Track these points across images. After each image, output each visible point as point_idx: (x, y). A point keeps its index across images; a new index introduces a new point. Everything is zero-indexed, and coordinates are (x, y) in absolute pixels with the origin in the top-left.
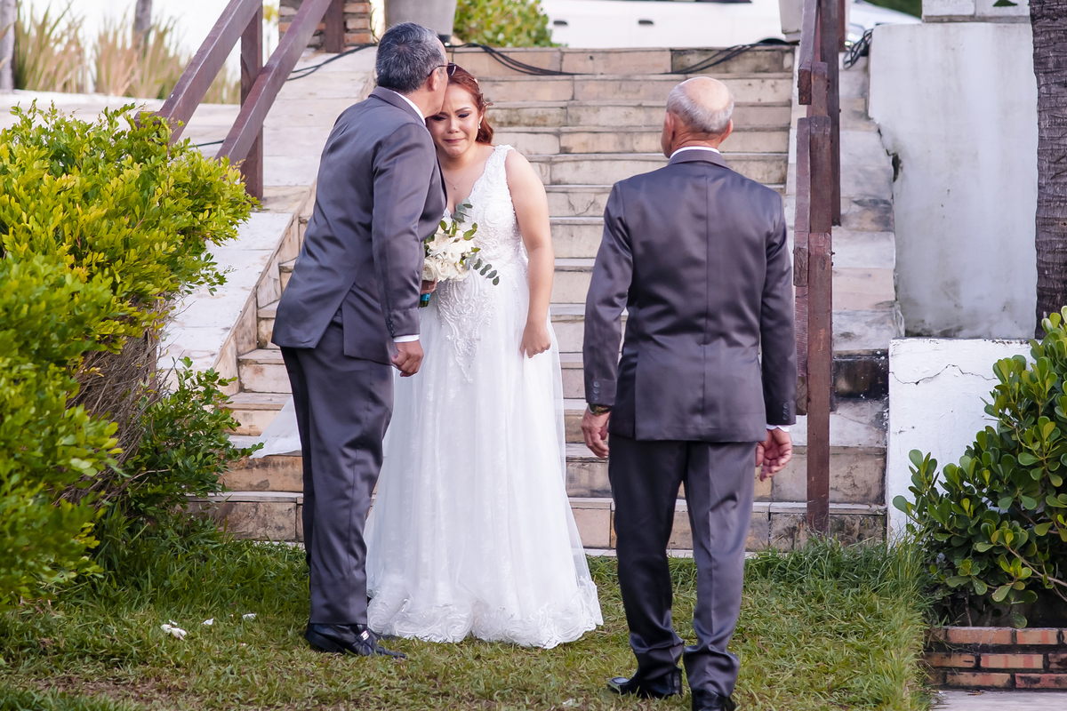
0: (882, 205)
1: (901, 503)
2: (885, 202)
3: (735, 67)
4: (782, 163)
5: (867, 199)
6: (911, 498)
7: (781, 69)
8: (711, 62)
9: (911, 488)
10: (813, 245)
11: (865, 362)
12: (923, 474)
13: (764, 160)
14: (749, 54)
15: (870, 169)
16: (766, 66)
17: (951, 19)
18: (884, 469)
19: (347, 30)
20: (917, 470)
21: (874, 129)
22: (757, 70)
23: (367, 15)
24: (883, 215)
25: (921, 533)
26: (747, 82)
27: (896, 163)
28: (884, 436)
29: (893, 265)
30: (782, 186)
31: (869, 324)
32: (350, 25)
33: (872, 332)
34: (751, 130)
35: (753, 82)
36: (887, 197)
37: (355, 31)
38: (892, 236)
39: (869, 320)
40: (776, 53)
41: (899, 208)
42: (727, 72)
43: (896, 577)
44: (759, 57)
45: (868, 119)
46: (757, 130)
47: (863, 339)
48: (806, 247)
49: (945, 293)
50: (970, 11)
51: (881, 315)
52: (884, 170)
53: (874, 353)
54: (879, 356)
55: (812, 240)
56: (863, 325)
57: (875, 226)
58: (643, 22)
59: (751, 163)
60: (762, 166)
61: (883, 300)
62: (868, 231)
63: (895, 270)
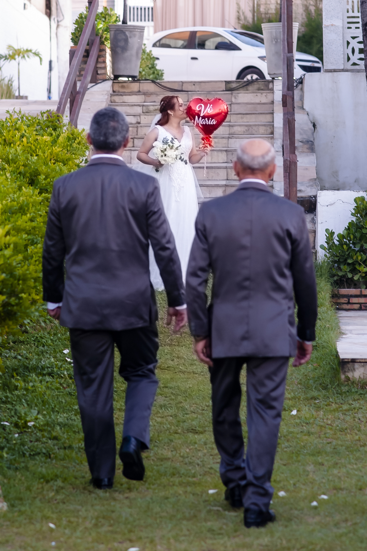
0: (310, 143)
1: (322, 247)
2: (311, 141)
3: (250, 88)
4: (272, 127)
5: (304, 140)
6: (326, 245)
7: (268, 89)
8: (241, 86)
9: (326, 242)
10: (291, 158)
11: (307, 200)
12: (330, 237)
13: (264, 125)
14: (256, 83)
15: (305, 129)
16: (262, 88)
17: (335, 71)
18: (315, 237)
19: (98, 74)
20: (328, 235)
21: (306, 113)
22: (259, 89)
23: (105, 68)
24: (311, 146)
25: (329, 257)
26: (255, 94)
27: (314, 126)
28: (315, 226)
29: (315, 165)
30: (272, 136)
31: (307, 187)
32: (99, 72)
33: (309, 189)
34: (259, 114)
35: (258, 94)
36: (312, 140)
37: (101, 74)
38: (315, 154)
39: (308, 185)
40: (266, 83)
41: (316, 143)
42: (247, 90)
43: (321, 272)
44: (259, 84)
45: (304, 109)
46: (261, 114)
47: (306, 192)
48: (289, 159)
49: (333, 176)
50: (342, 67)
51: (312, 183)
52: (310, 129)
53: (310, 197)
54: (312, 198)
55: (291, 156)
56: (305, 187)
57: (308, 150)
58: (193, 58)
59: (260, 127)
60: (264, 128)
61: (312, 178)
62: (305, 152)
63: (316, 167)
